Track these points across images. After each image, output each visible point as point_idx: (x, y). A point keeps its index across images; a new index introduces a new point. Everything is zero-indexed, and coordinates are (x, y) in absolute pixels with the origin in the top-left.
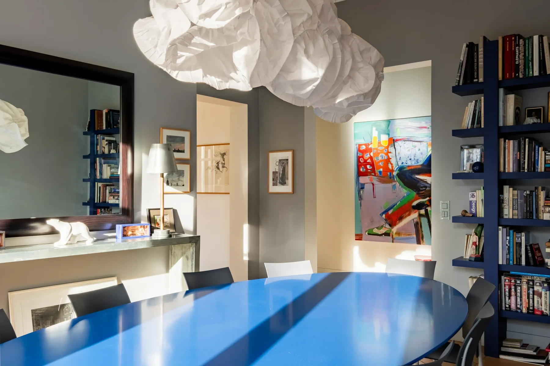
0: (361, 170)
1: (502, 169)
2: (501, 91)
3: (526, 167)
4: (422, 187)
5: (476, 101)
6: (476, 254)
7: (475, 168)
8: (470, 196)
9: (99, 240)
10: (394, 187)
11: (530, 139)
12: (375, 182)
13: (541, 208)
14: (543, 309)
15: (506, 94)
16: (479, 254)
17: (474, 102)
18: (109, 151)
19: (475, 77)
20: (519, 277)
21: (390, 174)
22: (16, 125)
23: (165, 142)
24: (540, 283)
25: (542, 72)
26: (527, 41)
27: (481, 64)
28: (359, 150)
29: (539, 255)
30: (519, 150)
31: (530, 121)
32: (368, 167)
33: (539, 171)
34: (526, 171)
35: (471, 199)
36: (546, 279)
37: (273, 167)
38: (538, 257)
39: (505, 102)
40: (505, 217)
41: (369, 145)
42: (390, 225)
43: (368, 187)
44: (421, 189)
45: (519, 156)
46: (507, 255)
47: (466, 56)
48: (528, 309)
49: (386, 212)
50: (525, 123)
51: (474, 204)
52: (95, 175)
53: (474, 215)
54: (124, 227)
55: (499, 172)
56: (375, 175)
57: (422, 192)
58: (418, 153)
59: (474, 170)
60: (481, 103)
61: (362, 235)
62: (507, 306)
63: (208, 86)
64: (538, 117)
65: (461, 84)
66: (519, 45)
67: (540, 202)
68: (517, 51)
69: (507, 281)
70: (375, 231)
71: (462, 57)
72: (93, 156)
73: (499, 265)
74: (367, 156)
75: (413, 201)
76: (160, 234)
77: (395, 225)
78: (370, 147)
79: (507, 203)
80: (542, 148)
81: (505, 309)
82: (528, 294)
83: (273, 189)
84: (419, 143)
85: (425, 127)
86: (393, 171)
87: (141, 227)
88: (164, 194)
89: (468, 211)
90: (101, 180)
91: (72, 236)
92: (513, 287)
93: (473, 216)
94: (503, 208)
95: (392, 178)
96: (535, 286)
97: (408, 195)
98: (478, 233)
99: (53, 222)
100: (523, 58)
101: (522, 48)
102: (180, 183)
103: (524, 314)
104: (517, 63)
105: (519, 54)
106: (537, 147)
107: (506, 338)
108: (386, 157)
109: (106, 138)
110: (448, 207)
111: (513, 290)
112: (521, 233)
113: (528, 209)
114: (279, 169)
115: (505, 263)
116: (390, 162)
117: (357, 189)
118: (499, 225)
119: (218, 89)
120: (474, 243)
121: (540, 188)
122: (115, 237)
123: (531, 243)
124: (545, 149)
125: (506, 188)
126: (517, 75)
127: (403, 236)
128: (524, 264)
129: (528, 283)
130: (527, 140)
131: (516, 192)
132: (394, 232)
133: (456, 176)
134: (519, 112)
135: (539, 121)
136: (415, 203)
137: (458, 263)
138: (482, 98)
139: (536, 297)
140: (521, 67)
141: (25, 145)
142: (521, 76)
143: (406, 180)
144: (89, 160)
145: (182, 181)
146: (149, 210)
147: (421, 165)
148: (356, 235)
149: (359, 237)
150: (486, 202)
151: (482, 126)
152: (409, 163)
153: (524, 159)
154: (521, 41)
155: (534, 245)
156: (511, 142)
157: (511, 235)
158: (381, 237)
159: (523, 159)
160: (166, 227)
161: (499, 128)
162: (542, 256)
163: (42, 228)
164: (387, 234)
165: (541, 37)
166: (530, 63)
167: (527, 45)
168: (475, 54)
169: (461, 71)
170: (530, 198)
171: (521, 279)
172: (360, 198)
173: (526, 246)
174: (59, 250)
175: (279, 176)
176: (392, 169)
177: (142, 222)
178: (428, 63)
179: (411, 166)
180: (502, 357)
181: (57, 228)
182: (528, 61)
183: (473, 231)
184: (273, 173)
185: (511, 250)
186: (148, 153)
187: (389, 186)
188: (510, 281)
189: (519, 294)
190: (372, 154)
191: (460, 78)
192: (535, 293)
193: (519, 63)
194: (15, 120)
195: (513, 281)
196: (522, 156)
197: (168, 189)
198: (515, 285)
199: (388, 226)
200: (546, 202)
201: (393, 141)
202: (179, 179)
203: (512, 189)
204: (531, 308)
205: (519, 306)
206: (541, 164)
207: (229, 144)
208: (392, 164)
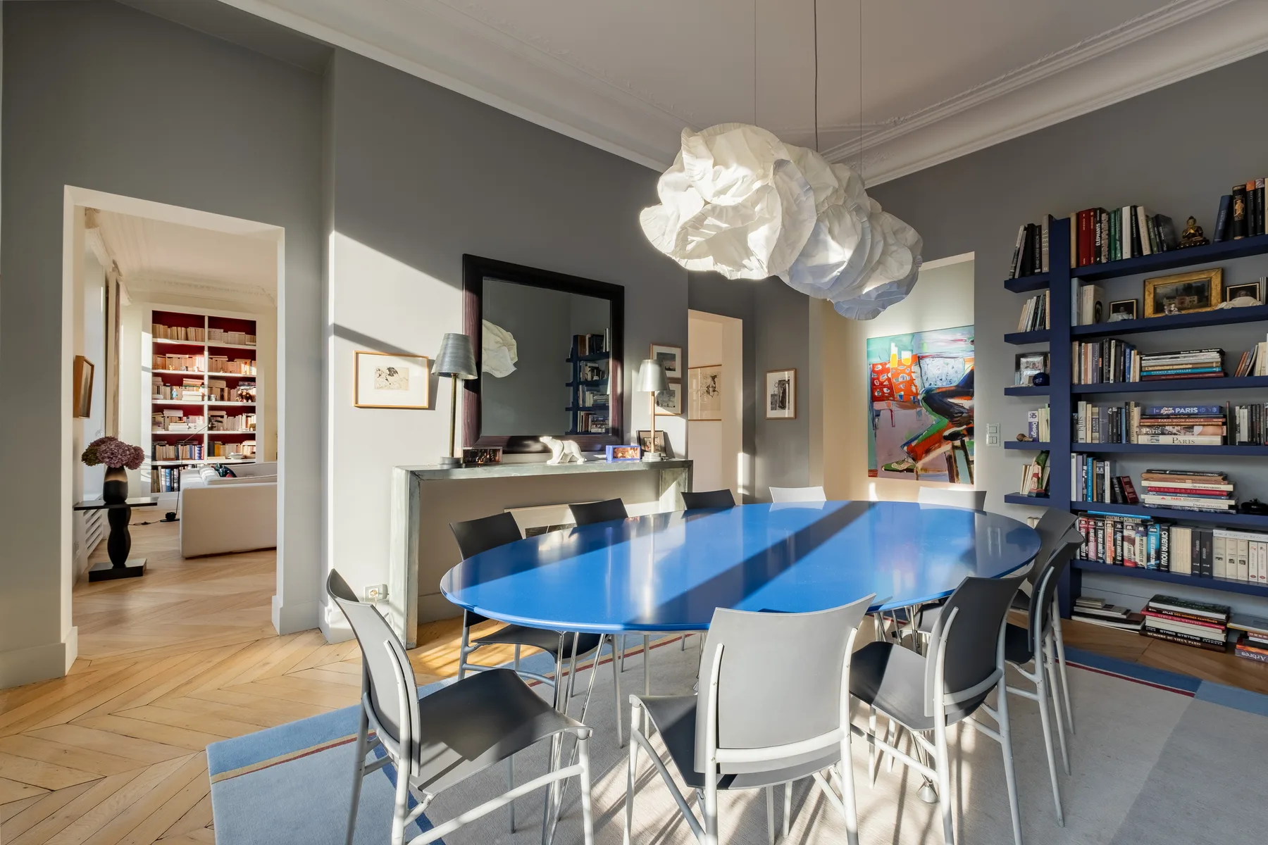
0: (876, 394)
1: (1076, 381)
2: (1075, 282)
3: (1112, 377)
4: (956, 413)
5: (1039, 297)
6: (1038, 488)
7: (1037, 381)
8: (1029, 416)
9: (590, 460)
10: (919, 414)
11: (1117, 341)
12: (894, 408)
13: (1134, 429)
14: (1137, 560)
15: (1081, 285)
16: (1042, 488)
17: (1035, 298)
18: (592, 378)
19: (1037, 266)
20: (1102, 518)
21: (914, 398)
22: (505, 349)
23: (655, 358)
24: (1132, 527)
25: (1136, 253)
26: (1113, 215)
27: (1045, 249)
28: (873, 371)
29: (1131, 490)
30: (1102, 355)
31: (1117, 317)
32: (885, 390)
33: (1131, 381)
34: (1111, 382)
35: (1031, 420)
36: (1142, 521)
37: (772, 388)
38: (1128, 493)
39: (1080, 295)
40: (1080, 441)
41: (886, 364)
42: (914, 459)
43: (885, 415)
44: (956, 415)
45: (1101, 363)
46: (1083, 489)
47: (1024, 241)
48: (1115, 559)
49: (908, 444)
50: (1110, 321)
51: (1034, 426)
52: (578, 404)
53: (1036, 440)
54: (614, 449)
55: (1072, 385)
56: (894, 400)
57: (958, 419)
58: (951, 372)
59: (1035, 384)
60: (1045, 298)
61: (877, 471)
62: (1084, 555)
63: (720, 274)
64: (1130, 311)
65: (1017, 276)
66: (1100, 222)
67: (1132, 422)
68: (1098, 230)
69: (1083, 522)
70: (894, 466)
71: (1019, 242)
72: (576, 384)
73: (1071, 502)
74: (883, 378)
75: (945, 430)
76: (651, 457)
77: (920, 459)
78: (887, 366)
79: (1084, 423)
80: (1136, 351)
81: (1081, 559)
82: (1115, 540)
83: (771, 414)
84: (953, 360)
85: (962, 340)
86: (917, 394)
87: (631, 449)
88: (655, 415)
89: (1027, 434)
90: (584, 409)
91: (565, 454)
92: (1092, 532)
93: (1033, 441)
94: (1077, 431)
95: (917, 403)
96: (1125, 530)
97: (938, 423)
98: (1040, 462)
99: (546, 440)
100: (1107, 237)
101: (1105, 225)
102: (671, 404)
103: (1109, 565)
104: (1098, 244)
105: (1101, 232)
106: (1128, 351)
107: (1080, 595)
108: (908, 378)
109: (589, 364)
110: (998, 431)
111: (1092, 534)
112: (1104, 461)
113: (1115, 431)
114: (779, 392)
115: (1080, 499)
116: (913, 383)
117: (871, 417)
118: (1072, 452)
119: (729, 278)
120: (1036, 475)
121: (1132, 403)
122: (606, 459)
123: (1118, 475)
124: (1139, 353)
125: (1082, 405)
126: (1098, 259)
127: (931, 473)
128: (1109, 502)
129: (1114, 526)
130: (1113, 342)
131: (1096, 410)
132: (920, 468)
133: (1008, 392)
134: (1100, 307)
135: (1131, 318)
136: (947, 433)
137: (1011, 499)
138: (1048, 293)
139: (1126, 544)
140: (1105, 250)
141: (514, 369)
142: (1104, 261)
143: (935, 405)
144: (572, 388)
145: (673, 402)
146: (639, 432)
147: (956, 386)
148: (870, 471)
149: (873, 473)
150: (1053, 423)
151: (1048, 327)
152: (939, 384)
153: (1109, 366)
154: (1104, 216)
155: (1123, 477)
156: (1090, 345)
157: (1090, 464)
158: (902, 473)
159: (1107, 367)
160: (656, 450)
161: (1072, 329)
162: (1134, 493)
163: (536, 447)
164: (910, 470)
165: (1134, 209)
166: (1118, 243)
167: (1113, 220)
168: (1037, 237)
169: (1017, 261)
170: (1117, 416)
171: (1104, 521)
172: (875, 427)
173: (1111, 479)
174: (552, 468)
175: (778, 399)
176: (917, 392)
177: (632, 444)
178: (971, 256)
179: (942, 388)
180: (1074, 618)
181: (550, 446)
182: (1115, 240)
183: (1034, 459)
184: (772, 395)
185: (1090, 484)
186: (638, 370)
187: (913, 412)
188: (1087, 523)
189: (1100, 540)
190: (890, 375)
191: (1015, 270)
192: (1125, 539)
193: (1101, 244)
194: (505, 344)
195: (1092, 523)
196: (1106, 363)
197: (659, 410)
198: (1095, 529)
199: (911, 461)
200: (1142, 421)
201: (918, 359)
202: (669, 400)
203: (1090, 405)
204: (1119, 558)
205: (1100, 555)
206: (1134, 372)
207: (721, 365)
208: (916, 386)
